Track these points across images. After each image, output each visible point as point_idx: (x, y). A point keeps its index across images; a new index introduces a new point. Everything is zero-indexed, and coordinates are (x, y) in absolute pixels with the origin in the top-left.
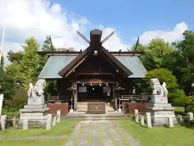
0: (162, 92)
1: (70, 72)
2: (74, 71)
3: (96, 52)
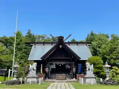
0: (91, 69)
1: (47, 57)
3: (61, 46)
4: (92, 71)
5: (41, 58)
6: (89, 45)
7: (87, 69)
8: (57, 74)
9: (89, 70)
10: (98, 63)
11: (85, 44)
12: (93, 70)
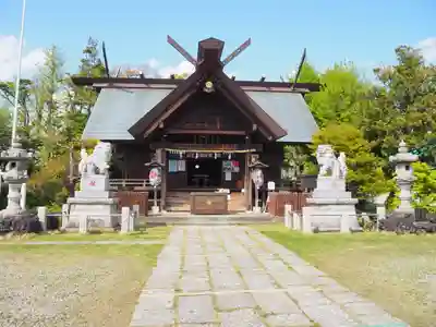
1: (153, 127)
2: (162, 126)
3: (209, 85)
4: (341, 176)
5: (130, 131)
6: (303, 94)
7: (323, 171)
8: (192, 193)
9: (329, 172)
10: (356, 151)
11: (290, 90)
12: (345, 173)
